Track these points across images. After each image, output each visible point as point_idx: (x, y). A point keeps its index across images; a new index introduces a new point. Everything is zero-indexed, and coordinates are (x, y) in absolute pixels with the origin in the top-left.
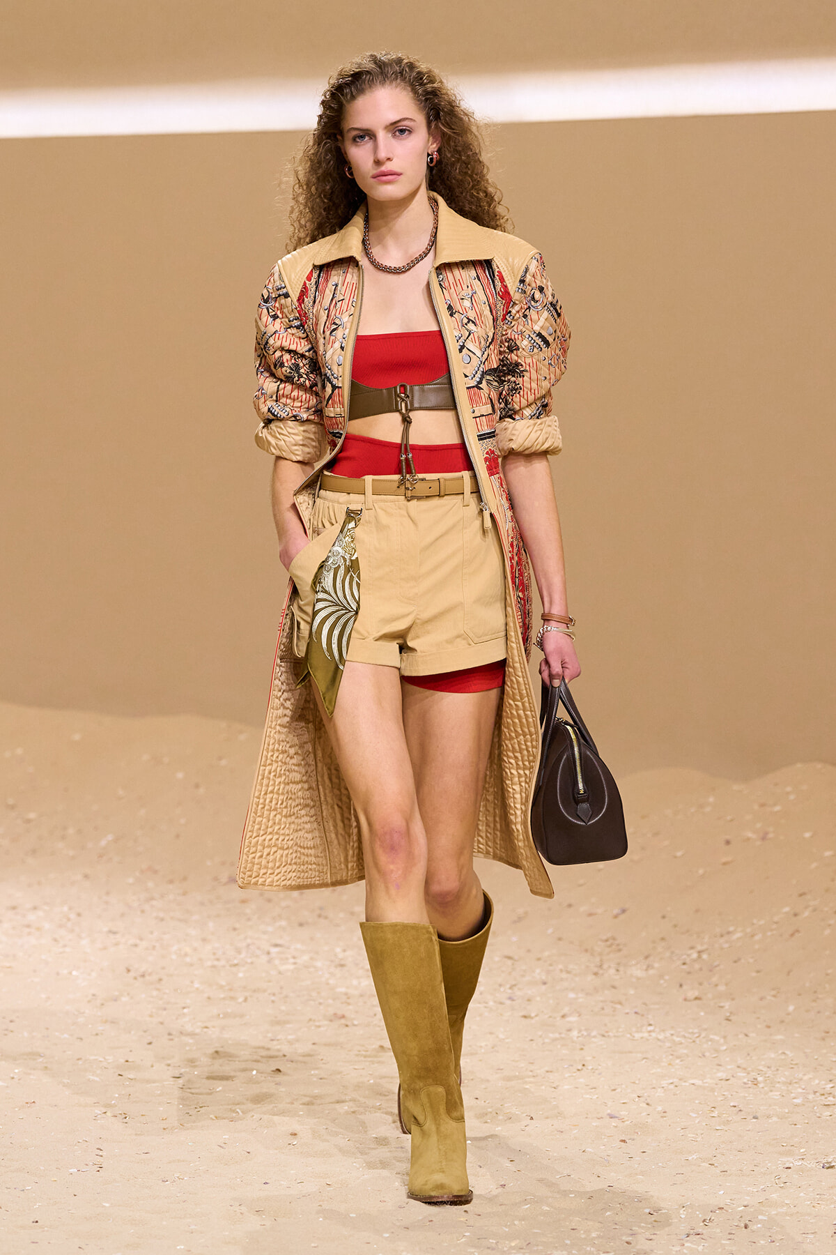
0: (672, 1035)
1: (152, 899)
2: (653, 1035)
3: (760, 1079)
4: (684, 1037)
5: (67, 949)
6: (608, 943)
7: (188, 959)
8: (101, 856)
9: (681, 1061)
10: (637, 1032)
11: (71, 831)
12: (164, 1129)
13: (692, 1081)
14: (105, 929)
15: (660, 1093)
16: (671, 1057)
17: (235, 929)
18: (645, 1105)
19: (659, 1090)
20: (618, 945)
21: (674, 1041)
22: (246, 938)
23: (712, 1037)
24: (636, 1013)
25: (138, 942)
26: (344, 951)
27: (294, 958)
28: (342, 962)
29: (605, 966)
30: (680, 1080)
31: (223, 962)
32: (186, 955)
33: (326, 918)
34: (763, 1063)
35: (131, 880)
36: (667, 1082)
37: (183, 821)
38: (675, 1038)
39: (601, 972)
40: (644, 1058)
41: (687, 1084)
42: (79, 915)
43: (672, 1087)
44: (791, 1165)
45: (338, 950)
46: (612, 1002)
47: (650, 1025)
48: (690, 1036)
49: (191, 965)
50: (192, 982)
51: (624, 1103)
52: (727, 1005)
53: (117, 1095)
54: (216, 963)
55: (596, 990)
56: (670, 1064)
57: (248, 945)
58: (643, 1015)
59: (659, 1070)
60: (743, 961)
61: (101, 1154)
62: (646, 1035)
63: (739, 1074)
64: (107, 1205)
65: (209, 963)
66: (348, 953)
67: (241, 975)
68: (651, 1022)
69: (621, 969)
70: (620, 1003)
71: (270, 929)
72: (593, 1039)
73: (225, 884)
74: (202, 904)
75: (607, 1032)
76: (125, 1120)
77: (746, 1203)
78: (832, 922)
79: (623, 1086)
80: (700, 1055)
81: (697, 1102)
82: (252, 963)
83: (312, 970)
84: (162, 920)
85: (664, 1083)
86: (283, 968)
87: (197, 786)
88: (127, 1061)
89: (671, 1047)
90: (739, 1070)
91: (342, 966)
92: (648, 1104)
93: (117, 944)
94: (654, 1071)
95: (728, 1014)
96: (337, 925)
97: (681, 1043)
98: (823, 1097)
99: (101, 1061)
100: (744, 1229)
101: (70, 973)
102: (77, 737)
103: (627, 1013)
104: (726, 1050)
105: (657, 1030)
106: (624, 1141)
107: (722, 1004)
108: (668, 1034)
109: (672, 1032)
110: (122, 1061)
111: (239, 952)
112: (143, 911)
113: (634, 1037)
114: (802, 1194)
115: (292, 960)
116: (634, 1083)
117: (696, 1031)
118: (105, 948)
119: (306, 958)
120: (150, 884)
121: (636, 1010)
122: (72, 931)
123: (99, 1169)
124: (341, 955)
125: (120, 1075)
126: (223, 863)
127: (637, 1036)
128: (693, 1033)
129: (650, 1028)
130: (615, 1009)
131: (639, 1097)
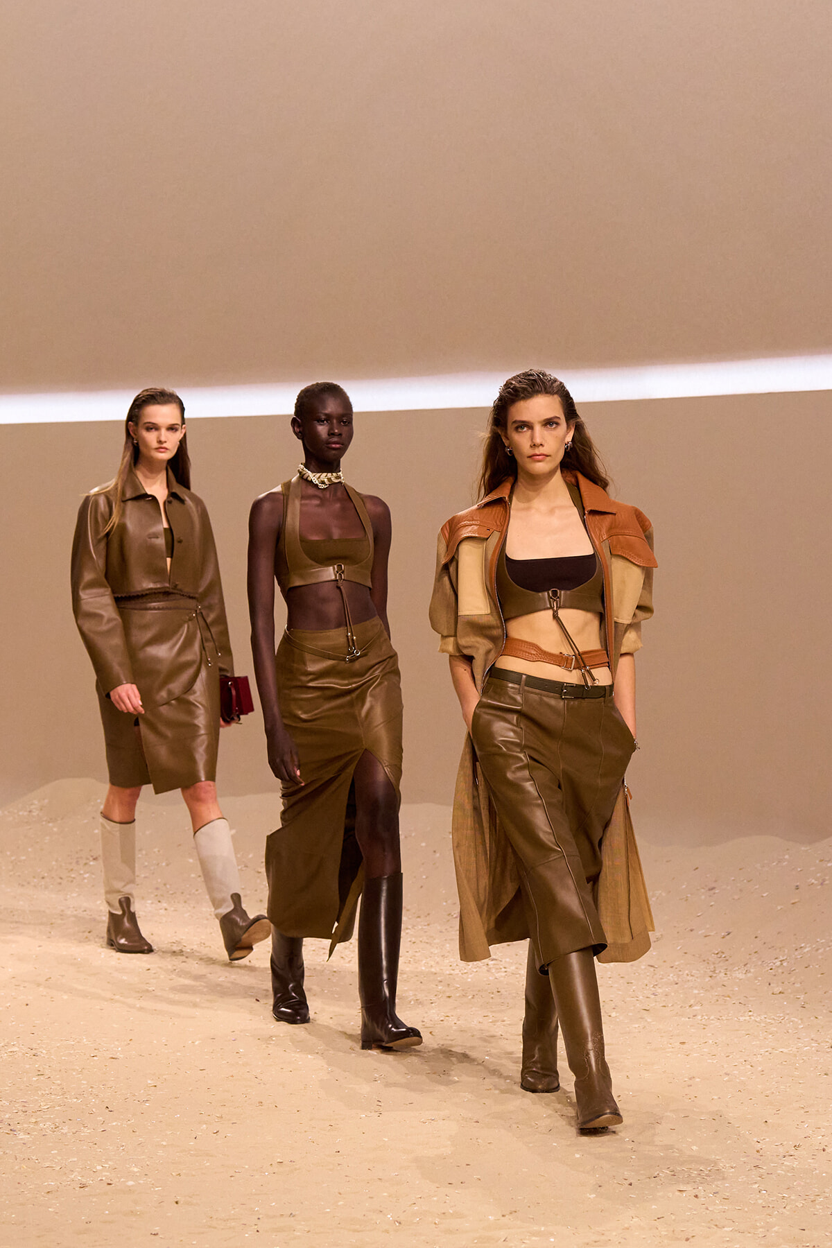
0: (766, 1018)
2: (753, 1018)
4: (774, 1019)
6: (719, 955)
7: (433, 970)
9: (773, 1036)
10: (742, 1016)
13: (781, 1050)
15: (759, 1058)
16: (765, 1033)
18: (750, 1067)
19: (759, 1056)
20: (726, 957)
21: (767, 1022)
23: (793, 1019)
24: (740, 1003)
29: (717, 971)
39: (715, 975)
40: (747, 1034)
43: (767, 1054)
46: (724, 996)
51: (735, 1065)
52: (802, 997)
54: (452, 972)
55: (712, 988)
56: (765, 1038)
58: (745, 1005)
59: (758, 1042)
60: (811, 967)
61: (379, 1105)
62: (748, 1018)
64: (386, 1140)
68: (751, 1010)
69: (729, 973)
70: (729, 997)
72: (712, 1022)
75: (721, 1016)
77: (823, 1134)
79: (734, 1054)
80: (785, 1032)
85: (762, 1051)
89: (765, 1027)
90: (812, 1041)
94: (755, 1043)
95: (803, 1004)
97: (772, 1024)
103: (734, 1004)
104: (803, 1028)
105: (755, 1014)
107: (798, 997)
108: (763, 1017)
113: (739, 1020)
116: (742, 1051)
117: (782, 1015)
121: (740, 1001)
127: (742, 1019)
128: (780, 1017)
129: (750, 1013)
130: (725, 1001)
131: (745, 1061)
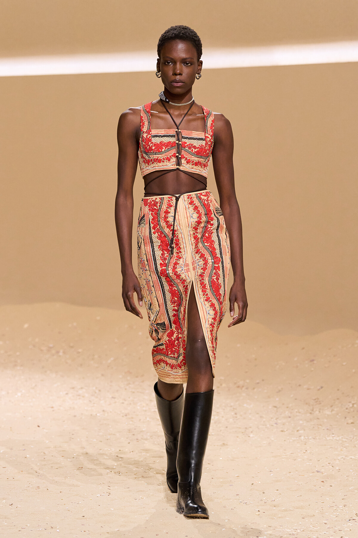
0: (342, 438)
1: (129, 384)
2: (335, 438)
4: (347, 439)
5: (95, 405)
6: (316, 400)
7: (144, 409)
8: (108, 366)
9: (346, 449)
10: (328, 437)
11: (96, 356)
12: (135, 478)
13: (350, 457)
14: (111, 396)
15: (337, 462)
16: (342, 447)
20: (320, 401)
24: (327, 429)
25: (124, 401)
29: (315, 410)
30: (346, 456)
35: (121, 376)
36: (340, 457)
38: (343, 439)
39: (313, 412)
40: (331, 448)
42: (100, 391)
43: (342, 459)
46: (318, 425)
51: (323, 466)
53: (116, 464)
55: (311, 420)
56: (341, 450)
58: (330, 430)
59: (337, 452)
61: (110, 488)
62: (331, 438)
64: (112, 509)
68: (334, 433)
69: (321, 411)
70: (321, 425)
72: (310, 440)
75: (316, 437)
76: (119, 475)
79: (323, 459)
80: (354, 446)
81: (352, 465)
84: (134, 392)
89: (342, 443)
92: (332, 466)
93: (115, 402)
94: (335, 453)
97: (346, 441)
99: (109, 450)
101: (96, 415)
102: (98, 318)
103: (324, 429)
105: (336, 436)
106: (323, 482)
110: (118, 450)
112: (126, 389)
116: (327, 458)
118: (110, 404)
120: (129, 378)
122: (97, 397)
123: (109, 494)
125: (117, 456)
127: (328, 438)
128: (351, 437)
129: (333, 435)
130: (319, 428)
131: (329, 463)
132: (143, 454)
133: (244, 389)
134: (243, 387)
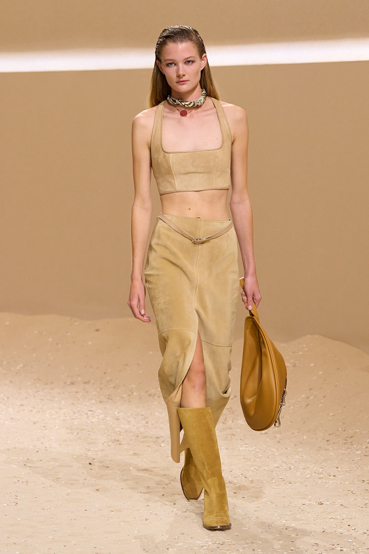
0: (255, 448)
1: (39, 391)
2: (248, 448)
3: (292, 467)
4: (261, 449)
5: (3, 412)
6: (229, 410)
7: (53, 417)
8: (17, 373)
9: (259, 459)
10: (241, 447)
11: (5, 363)
12: (43, 488)
13: (264, 468)
14: (19, 404)
15: (250, 472)
16: (255, 458)
17: (73, 404)
18: (244, 478)
19: (250, 471)
20: (233, 411)
21: (256, 451)
22: (78, 408)
23: (272, 449)
24: (240, 439)
25: (33, 409)
26: (119, 413)
27: (98, 416)
28: (118, 418)
29: (228, 420)
30: (259, 467)
31: (68, 418)
32: (53, 415)
33: (111, 399)
34: (293, 460)
35: (29, 383)
36: (253, 468)
37: (52, 358)
38: (257, 450)
39: (226, 422)
40: (244, 458)
41: (262, 469)
42: (8, 398)
43: (255, 470)
44: (305, 503)
45: (116, 413)
46: (230, 435)
47: (246, 444)
48: (263, 449)
49: (55, 419)
50: (55, 426)
51: (235, 477)
52: (278, 436)
53: (24, 473)
54: (65, 418)
55: (224, 430)
56: (254, 461)
57: (79, 411)
58: (243, 440)
59: (250, 463)
60: (285, 418)
61: (17, 498)
62: (245, 448)
63: (283, 465)
64: (20, 519)
65: (62, 418)
66: (120, 414)
67: (75, 423)
68: (247, 443)
69: (234, 421)
70: (234, 435)
71: (88, 404)
72: (223, 450)
73: (70, 385)
74: (59, 393)
75: (228, 447)
76: (27, 484)
77: (286, 519)
78: (322, 401)
79: (235, 470)
80: (267, 457)
81: (266, 476)
82: (80, 418)
83: (105, 421)
84: (43, 400)
85: (252, 469)
86: (93, 420)
87: (57, 344)
88: (28, 459)
89: (255, 454)
90: (283, 463)
91: (118, 419)
92: (245, 477)
93: (24, 410)
94: (248, 464)
95: (279, 440)
96: (116, 402)
97: (259, 452)
98: (318, 475)
99: (17, 459)
100: (285, 530)
101: (4, 422)
102: (7, 323)
103: (237, 439)
104: (278, 455)
105: (249, 446)
106: (235, 493)
107: (276, 436)
108: (254, 448)
109: (256, 447)
110: (26, 459)
111: (75, 413)
112: (35, 397)
113: (239, 449)
114: (310, 515)
115: (97, 417)
116: (240, 468)
117: (265, 447)
118: (19, 412)
119: (103, 416)
120: (38, 385)
121: (240, 438)
122: (5, 405)
123: (16, 504)
124: (117, 415)
125: (25, 465)
126: (68, 376)
127: (241, 449)
128: (264, 448)
129: (246, 446)
130: (231, 438)
131: (241, 474)
132: (51, 463)
133: (155, 397)
134: (155, 395)
